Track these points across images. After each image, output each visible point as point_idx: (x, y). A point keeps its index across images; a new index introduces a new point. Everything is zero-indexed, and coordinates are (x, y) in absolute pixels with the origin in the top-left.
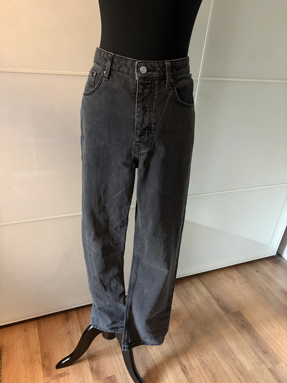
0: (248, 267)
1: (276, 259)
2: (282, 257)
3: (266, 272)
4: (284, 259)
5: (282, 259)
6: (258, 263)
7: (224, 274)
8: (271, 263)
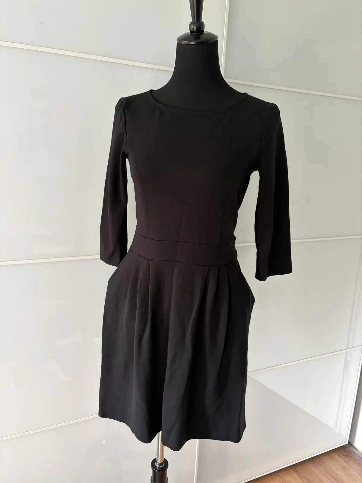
0: (311, 466)
1: (347, 451)
2: (355, 446)
3: (334, 473)
4: (357, 450)
5: (355, 450)
6: (324, 459)
7: (279, 480)
8: (340, 457)
